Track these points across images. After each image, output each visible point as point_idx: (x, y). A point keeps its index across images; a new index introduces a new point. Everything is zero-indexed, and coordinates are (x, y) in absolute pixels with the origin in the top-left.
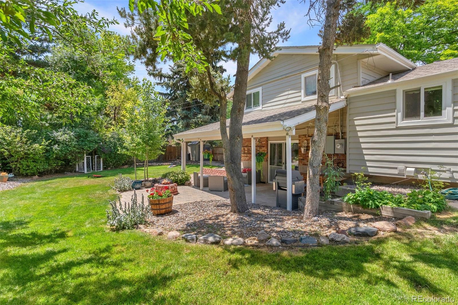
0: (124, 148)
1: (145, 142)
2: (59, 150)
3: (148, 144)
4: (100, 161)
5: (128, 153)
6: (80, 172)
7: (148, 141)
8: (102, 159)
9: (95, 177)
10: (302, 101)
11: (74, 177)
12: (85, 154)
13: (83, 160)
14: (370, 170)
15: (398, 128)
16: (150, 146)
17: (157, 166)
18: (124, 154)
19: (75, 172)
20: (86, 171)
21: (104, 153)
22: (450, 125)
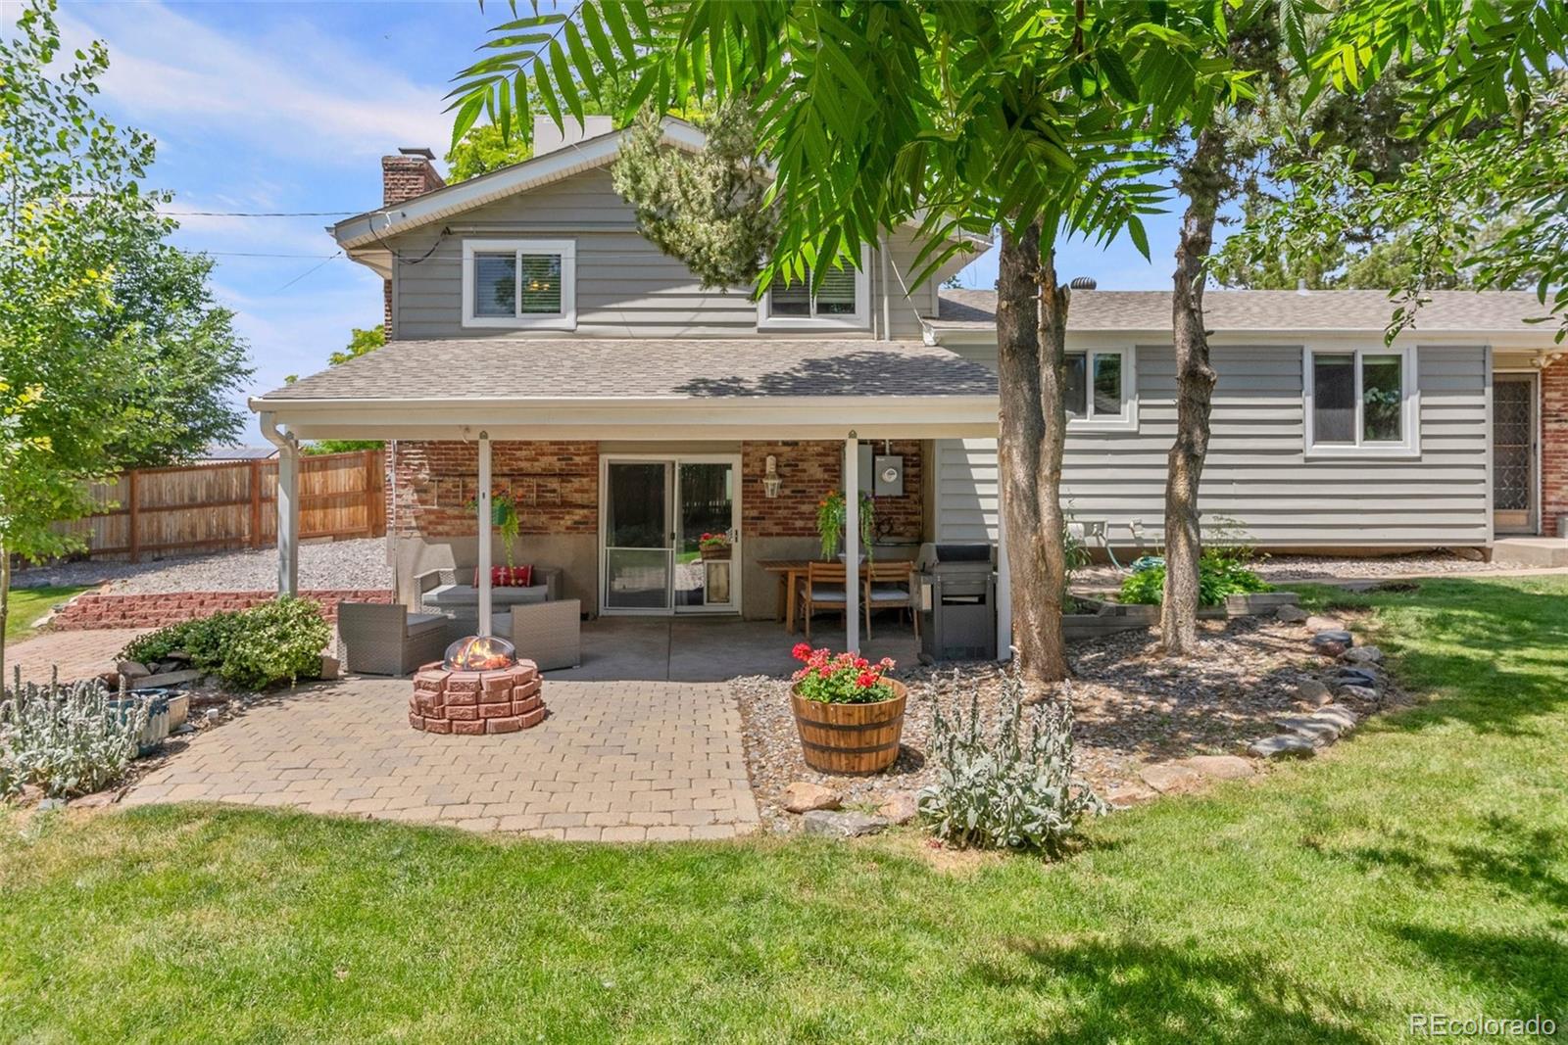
10: (760, 326)
22: (1135, 435)
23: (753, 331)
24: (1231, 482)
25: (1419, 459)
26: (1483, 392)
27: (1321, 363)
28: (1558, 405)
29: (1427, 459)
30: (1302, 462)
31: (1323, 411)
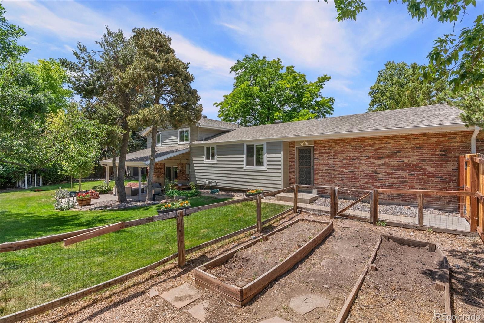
0: (63, 170)
1: (79, 166)
2: (4, 171)
3: (81, 167)
4: (39, 178)
5: (66, 174)
6: (21, 188)
7: (82, 165)
8: (41, 177)
9: (37, 191)
11: (17, 192)
12: (26, 174)
13: (24, 177)
14: (197, 182)
15: (204, 164)
16: (83, 169)
17: (94, 181)
18: (63, 175)
19: (16, 187)
20: (26, 187)
21: (44, 172)
22: (216, 164)
23: (178, 145)
24: (231, 174)
25: (267, 170)
26: (280, 153)
27: (249, 147)
28: (318, 155)
29: (269, 171)
30: (243, 170)
31: (249, 158)
